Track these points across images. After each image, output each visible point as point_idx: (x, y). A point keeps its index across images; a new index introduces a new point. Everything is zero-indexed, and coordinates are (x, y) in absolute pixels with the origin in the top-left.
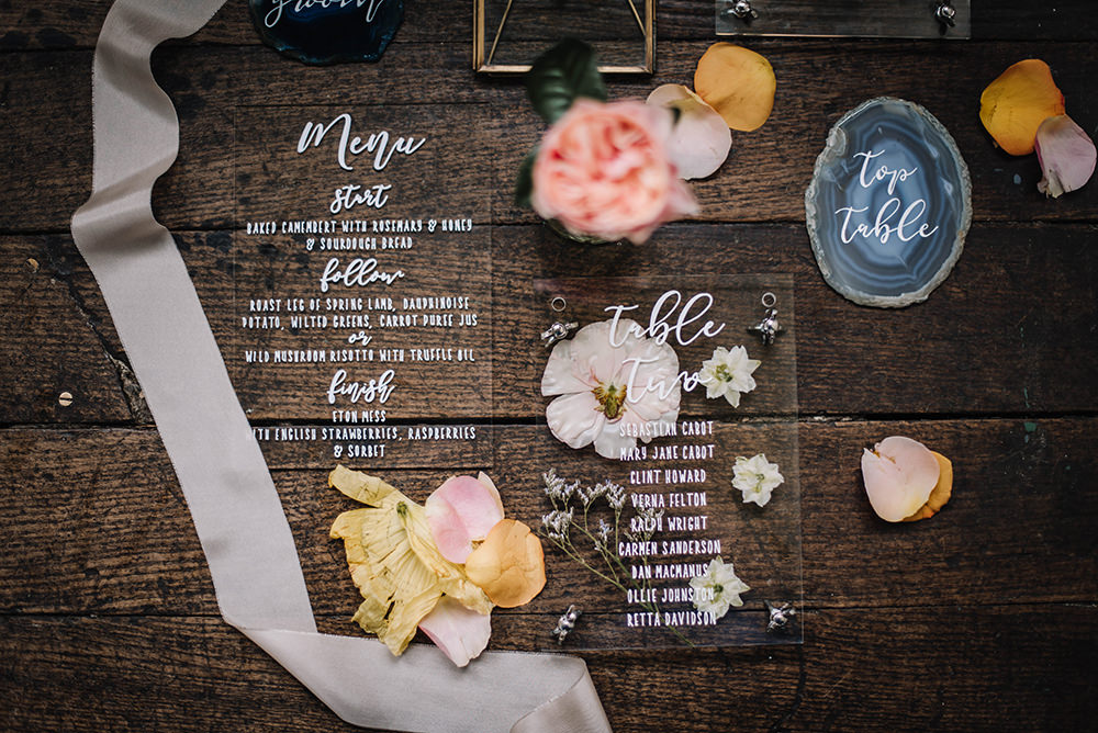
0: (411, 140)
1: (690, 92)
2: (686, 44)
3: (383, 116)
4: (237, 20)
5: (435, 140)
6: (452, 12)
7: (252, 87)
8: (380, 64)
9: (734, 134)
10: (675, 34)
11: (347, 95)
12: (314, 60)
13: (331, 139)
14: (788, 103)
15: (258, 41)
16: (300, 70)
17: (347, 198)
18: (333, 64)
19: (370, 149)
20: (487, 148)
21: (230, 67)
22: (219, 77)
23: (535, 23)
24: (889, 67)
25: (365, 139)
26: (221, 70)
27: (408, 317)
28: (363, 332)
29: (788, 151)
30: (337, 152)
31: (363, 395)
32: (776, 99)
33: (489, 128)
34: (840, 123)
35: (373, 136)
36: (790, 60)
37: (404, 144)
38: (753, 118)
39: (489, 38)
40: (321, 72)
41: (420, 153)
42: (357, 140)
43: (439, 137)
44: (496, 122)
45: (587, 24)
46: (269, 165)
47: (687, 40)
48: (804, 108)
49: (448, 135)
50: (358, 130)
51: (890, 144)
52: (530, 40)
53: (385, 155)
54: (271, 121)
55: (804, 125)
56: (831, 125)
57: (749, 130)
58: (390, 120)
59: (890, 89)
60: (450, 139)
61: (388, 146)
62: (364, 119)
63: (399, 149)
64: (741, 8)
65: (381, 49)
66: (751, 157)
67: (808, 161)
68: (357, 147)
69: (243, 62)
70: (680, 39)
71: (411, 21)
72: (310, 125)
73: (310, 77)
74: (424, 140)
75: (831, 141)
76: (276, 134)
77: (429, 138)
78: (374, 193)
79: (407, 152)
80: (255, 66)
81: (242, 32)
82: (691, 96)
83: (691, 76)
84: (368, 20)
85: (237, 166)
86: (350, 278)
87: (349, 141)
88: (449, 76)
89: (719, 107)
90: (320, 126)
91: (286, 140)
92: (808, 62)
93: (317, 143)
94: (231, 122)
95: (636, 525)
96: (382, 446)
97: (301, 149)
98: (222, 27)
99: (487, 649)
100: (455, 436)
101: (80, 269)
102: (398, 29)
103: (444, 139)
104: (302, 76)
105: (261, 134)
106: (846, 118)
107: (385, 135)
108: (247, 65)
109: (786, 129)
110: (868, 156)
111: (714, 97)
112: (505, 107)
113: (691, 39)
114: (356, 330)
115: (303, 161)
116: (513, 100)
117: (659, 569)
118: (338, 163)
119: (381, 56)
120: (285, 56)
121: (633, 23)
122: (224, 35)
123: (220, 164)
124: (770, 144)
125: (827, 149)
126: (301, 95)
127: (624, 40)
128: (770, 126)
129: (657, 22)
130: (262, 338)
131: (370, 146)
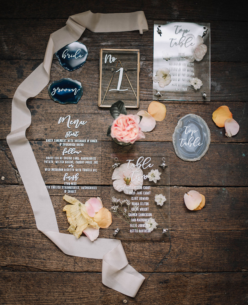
0: (84, 122)
1: (147, 112)
2: (146, 101)
3: (78, 116)
4: (45, 93)
5: (89, 122)
6: (94, 93)
7: (48, 109)
8: (77, 104)
9: (157, 122)
10: (144, 99)
11: (70, 111)
12: (62, 103)
13: (66, 121)
14: (169, 115)
15: (50, 98)
16: (59, 105)
17: (69, 134)
18: (67, 104)
19: (75, 124)
20: (101, 124)
21: (43, 104)
22: (41, 106)
23: (113, 96)
24: (192, 107)
25: (73, 121)
26: (41, 105)
27: (82, 161)
28: (72, 165)
29: (169, 126)
30: (67, 124)
31: (71, 179)
32: (166, 114)
33: (101, 119)
34: (181, 120)
35: (75, 121)
36: (170, 105)
37: (82, 122)
38: (161, 118)
39: (102, 99)
40: (64, 106)
41: (86, 125)
42: (72, 121)
43: (90, 121)
44: (103, 118)
45: (124, 96)
46: (52, 126)
47: (146, 100)
48: (173, 116)
49: (92, 121)
50: (72, 119)
51: (192, 124)
52: (111, 100)
53: (78, 125)
54: (52, 117)
55: (173, 120)
56: (178, 120)
57: (160, 121)
58: (79, 117)
59: (192, 112)
60: (92, 122)
61: (79, 123)
62: (73, 117)
63: (81, 124)
64: (158, 94)
65: (77, 101)
66: (160, 127)
67: (173, 128)
68: (72, 123)
69: (46, 103)
70: (145, 100)
71: (84, 95)
72: (61, 118)
73: (61, 107)
74: (87, 122)
75: (178, 124)
76: (53, 119)
77: (88, 121)
78: (75, 133)
79: (83, 124)
80: (49, 104)
81: (46, 96)
82: (147, 113)
83: (147, 109)
84: (75, 94)
85: (44, 126)
86: (69, 152)
87: (70, 122)
88: (93, 107)
89: (153, 116)
90: (63, 118)
91: (56, 121)
92: (174, 106)
93: (63, 122)
94: (43, 116)
95: (133, 209)
96: (76, 191)
97: (59, 123)
98: (42, 95)
99: (98, 237)
100: (92, 189)
101: (7, 149)
102: (81, 96)
103: (91, 121)
104: (59, 106)
105: (50, 119)
106: (182, 118)
107: (78, 120)
108: (47, 104)
109: (169, 121)
110: (187, 127)
111: (152, 113)
112: (105, 115)
113: (147, 100)
114: (70, 164)
115: (59, 126)
116: (107, 113)
117: (138, 219)
118: (67, 126)
119: (77, 103)
120: (56, 102)
121: (134, 96)
122: (42, 97)
123: (40, 126)
124: (165, 124)
125: (177, 125)
126: (59, 111)
127: (132, 100)
128: (165, 120)
129: (140, 96)
130: (49, 165)
131: (75, 123)
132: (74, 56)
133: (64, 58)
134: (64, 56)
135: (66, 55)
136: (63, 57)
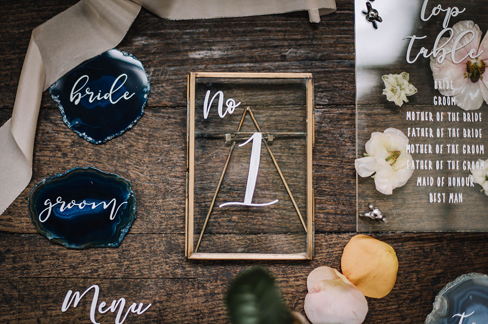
0: (141, 305)
1: (339, 274)
2: (335, 236)
3: (122, 286)
4: (20, 216)
5: (158, 304)
6: (171, 212)
7: (30, 263)
8: (120, 249)
9: (369, 299)
10: (328, 229)
11: (96, 271)
12: (73, 246)
13: (85, 303)
14: (406, 278)
15: (34, 231)
16: (64, 252)
18: (87, 248)
19: (113, 310)
20: (195, 311)
21: (16, 249)
22: (7, 256)
23: (230, 221)
24: (477, 251)
25: (109, 304)
26: (8, 251)
29: (406, 312)
30: (89, 311)
32: (398, 275)
33: (196, 296)
34: (442, 292)
35: (115, 301)
36: (409, 246)
37: (137, 308)
38: (383, 288)
39: (197, 232)
40: (78, 254)
41: (148, 313)
42: (103, 304)
43: (161, 302)
44: (201, 292)
45: (266, 222)
46: (42, 320)
47: (336, 232)
48: (418, 280)
49: (167, 301)
50: (104, 296)
51: (478, 307)
52: (226, 234)
53: (123, 314)
54: (43, 289)
55: (418, 294)
56: (436, 293)
57: (379, 297)
58: (127, 289)
59: (477, 266)
60: (169, 304)
61: (126, 308)
62: (108, 289)
63: (133, 311)
64: (375, 215)
65: (120, 239)
66: (380, 317)
67: (420, 318)
68: (103, 309)
69: (23, 245)
70: (330, 232)
71: (141, 218)
72: (70, 292)
73: (71, 258)
74: (150, 305)
75: (436, 306)
76: (47, 297)
77: (154, 303)
79: (139, 313)
80: (32, 248)
81: (23, 223)
82: (339, 278)
83: (339, 259)
84: (111, 218)
85: (19, 319)
87: (98, 304)
88: (168, 258)
89: (357, 283)
90: (78, 293)
91: (54, 302)
92: (421, 248)
93: (75, 306)
94: (15, 288)
97: (64, 309)
98: (9, 220)
102: (133, 224)
103: (165, 304)
104: (65, 255)
105: (36, 298)
106: (450, 286)
107: (123, 300)
108: (26, 248)
109: (406, 296)
110: (463, 316)
111: (354, 276)
112: (207, 281)
113: (338, 232)
115: (66, 317)
116: (213, 276)
118: (89, 319)
119: (120, 244)
120: (53, 242)
121: (299, 222)
122: (11, 226)
123: (8, 317)
124: (394, 307)
125: (434, 311)
126: (64, 270)
127: (292, 233)
128: (394, 294)
129: (315, 223)
131: (112, 308)
132: (105, 97)
133: (77, 102)
134: (77, 97)
135: (83, 92)
136: (72, 99)
